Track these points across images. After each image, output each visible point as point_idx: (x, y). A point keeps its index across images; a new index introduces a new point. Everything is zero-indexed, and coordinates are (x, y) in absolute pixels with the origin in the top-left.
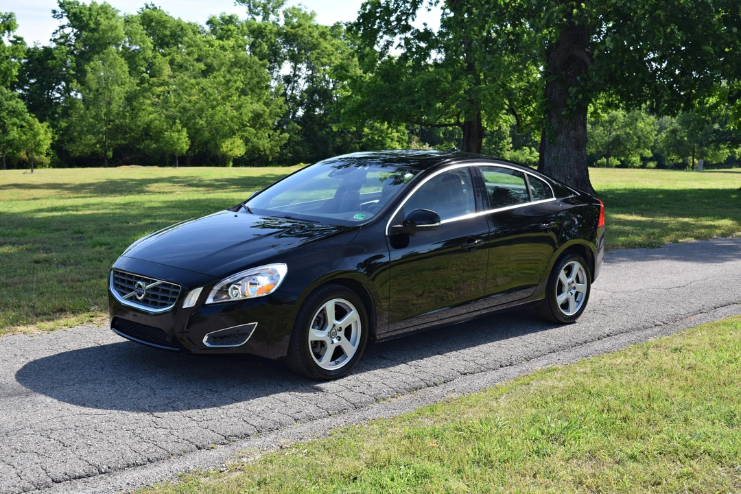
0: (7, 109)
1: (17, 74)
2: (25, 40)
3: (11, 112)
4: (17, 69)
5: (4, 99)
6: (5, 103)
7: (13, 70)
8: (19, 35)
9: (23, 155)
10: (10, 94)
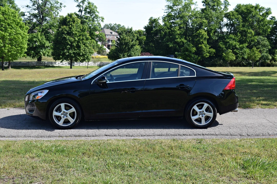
0: (262, 44)
1: (270, 31)
2: (276, 18)
3: (263, 45)
4: (270, 29)
5: (260, 41)
6: (261, 42)
7: (268, 29)
8: (273, 16)
9: (268, 62)
10: (263, 39)
